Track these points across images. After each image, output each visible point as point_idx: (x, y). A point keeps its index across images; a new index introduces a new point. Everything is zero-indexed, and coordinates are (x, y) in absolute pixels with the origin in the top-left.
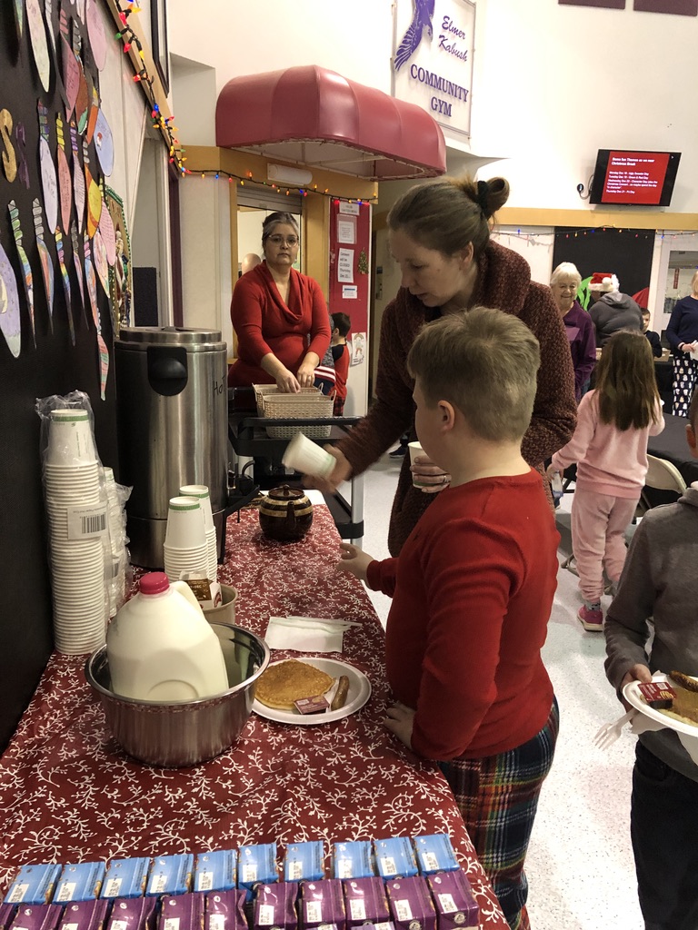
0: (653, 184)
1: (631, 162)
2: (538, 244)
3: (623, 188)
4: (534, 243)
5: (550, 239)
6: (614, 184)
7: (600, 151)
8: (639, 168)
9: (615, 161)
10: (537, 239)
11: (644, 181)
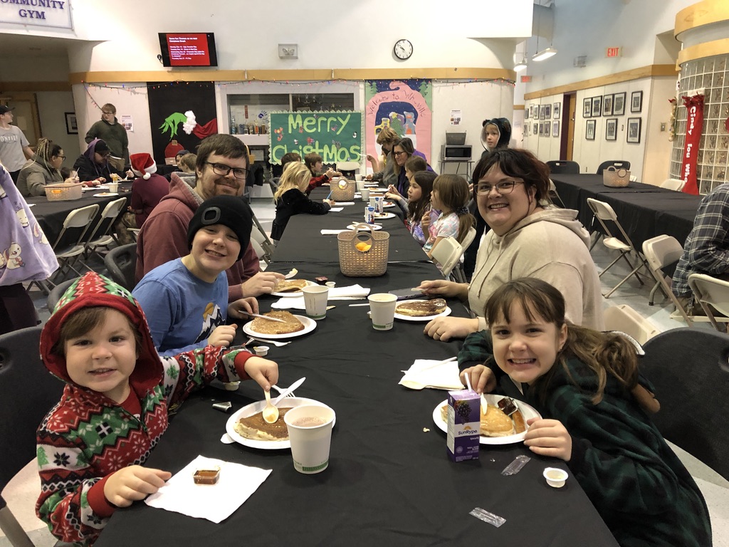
0: (202, 53)
1: (183, 40)
2: (138, 93)
3: (182, 56)
4: (135, 93)
5: (145, 90)
6: (176, 54)
7: (160, 34)
8: (189, 43)
9: (171, 40)
10: (137, 90)
11: (194, 51)
